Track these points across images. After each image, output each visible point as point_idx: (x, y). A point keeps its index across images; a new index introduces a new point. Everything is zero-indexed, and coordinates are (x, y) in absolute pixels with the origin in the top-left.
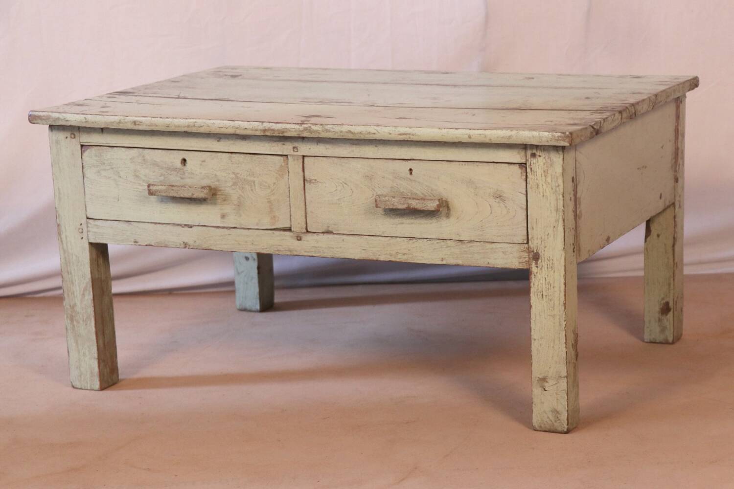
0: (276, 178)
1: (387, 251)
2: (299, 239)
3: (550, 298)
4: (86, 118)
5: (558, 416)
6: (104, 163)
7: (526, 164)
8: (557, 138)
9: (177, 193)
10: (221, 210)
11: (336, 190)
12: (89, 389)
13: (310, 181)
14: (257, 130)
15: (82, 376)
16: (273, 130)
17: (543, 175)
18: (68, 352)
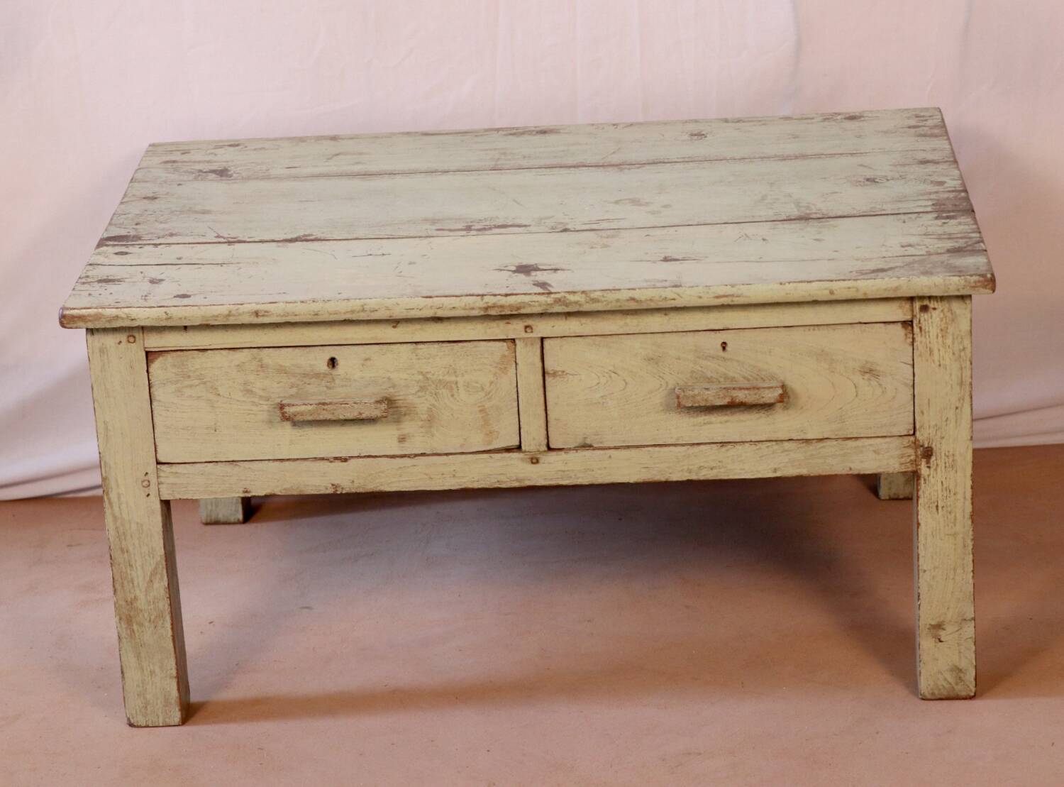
0: (495, 374)
1: (683, 466)
2: (535, 461)
3: (949, 509)
4: (168, 312)
5: (962, 675)
6: (189, 377)
7: (912, 321)
8: (973, 285)
9: (333, 414)
10: (398, 430)
11: (598, 383)
12: (161, 725)
13: (555, 374)
14: (473, 309)
15: (148, 707)
16: (502, 306)
17: (940, 335)
18: (122, 672)
